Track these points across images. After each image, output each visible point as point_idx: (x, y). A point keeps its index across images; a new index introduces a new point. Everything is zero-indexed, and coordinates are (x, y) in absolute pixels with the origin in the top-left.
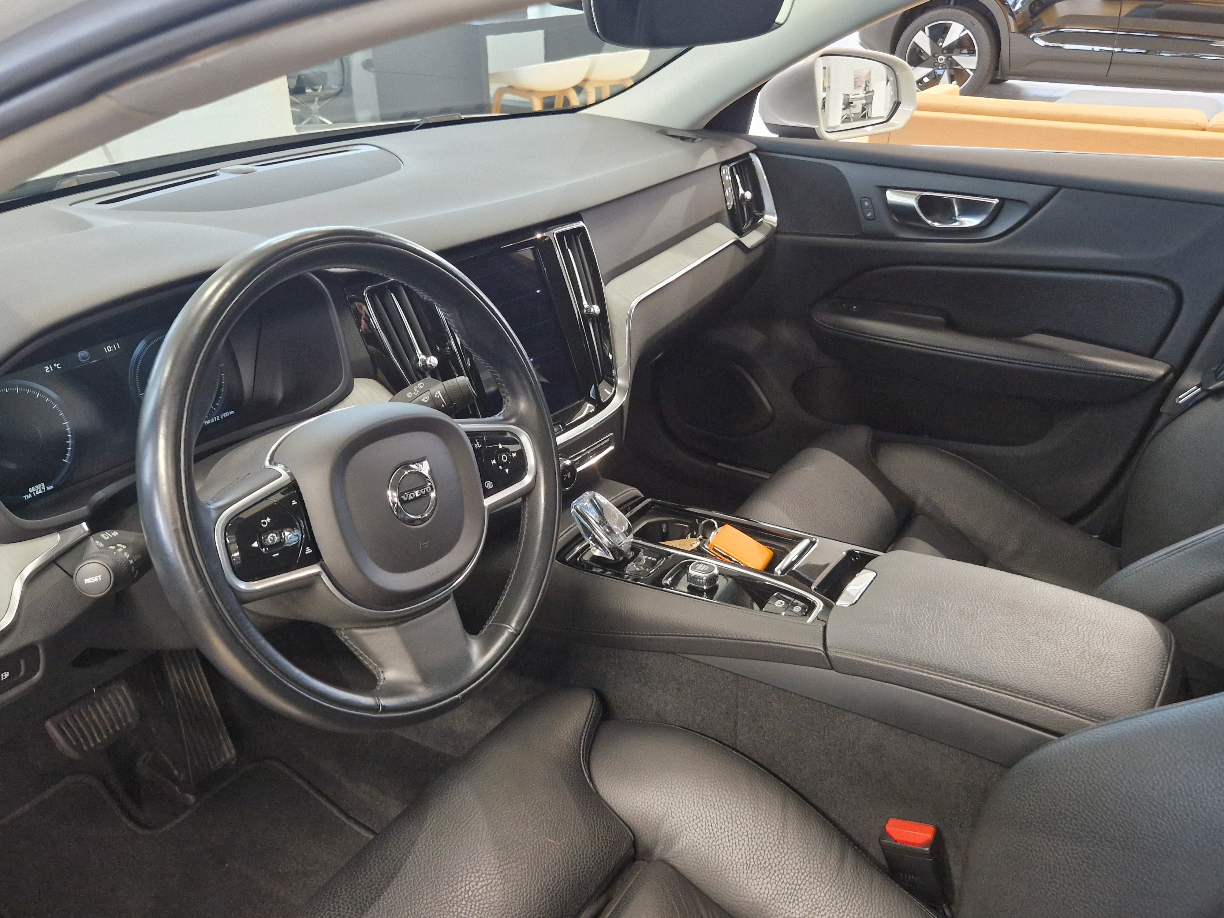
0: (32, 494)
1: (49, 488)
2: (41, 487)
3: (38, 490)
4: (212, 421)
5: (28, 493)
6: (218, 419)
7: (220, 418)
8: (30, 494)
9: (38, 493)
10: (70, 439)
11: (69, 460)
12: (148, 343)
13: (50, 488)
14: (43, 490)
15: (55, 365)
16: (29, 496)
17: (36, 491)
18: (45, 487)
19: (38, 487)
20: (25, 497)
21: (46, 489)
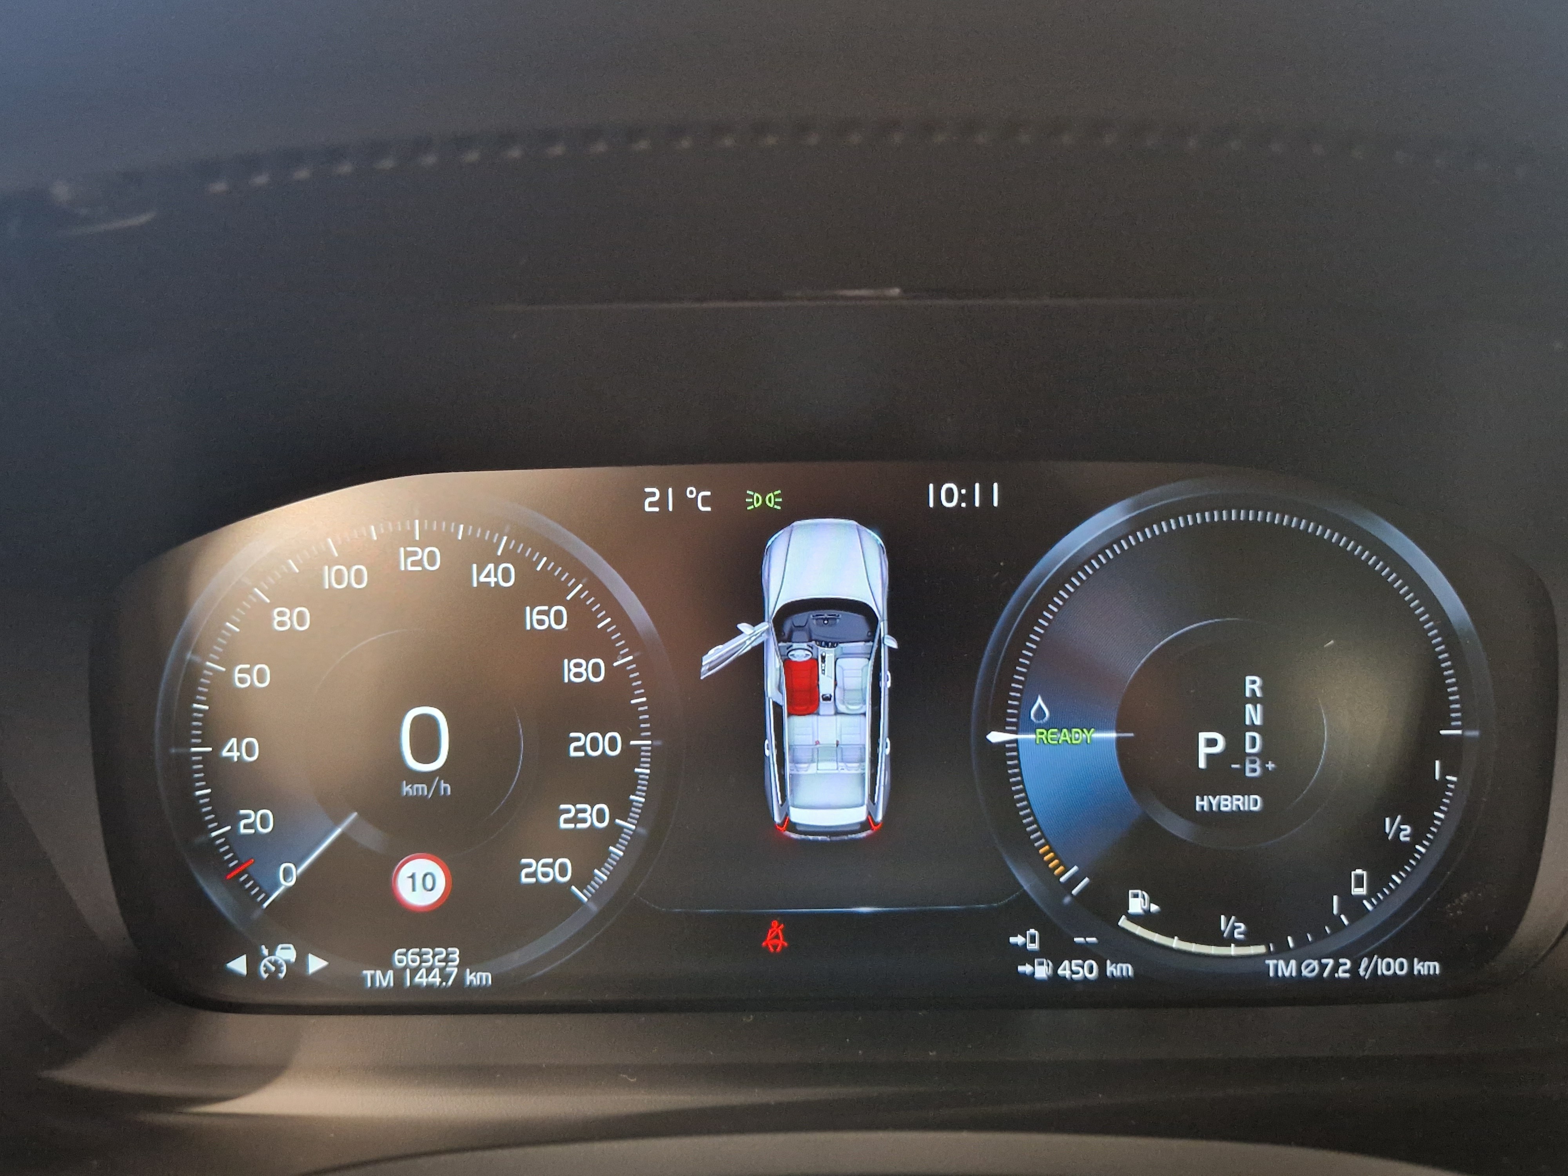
0: (399, 975)
1: (473, 978)
2: (446, 960)
3: (429, 970)
4: (1310, 969)
5: (386, 964)
6: (1341, 974)
7: (1354, 970)
8: (390, 973)
9: (424, 981)
10: (636, 811)
11: (594, 898)
12: (1137, 524)
13: (479, 978)
14: (445, 977)
15: (691, 492)
16: (384, 979)
17: (418, 969)
18: (461, 967)
19: (434, 956)
20: (368, 973)
21: (460, 978)
